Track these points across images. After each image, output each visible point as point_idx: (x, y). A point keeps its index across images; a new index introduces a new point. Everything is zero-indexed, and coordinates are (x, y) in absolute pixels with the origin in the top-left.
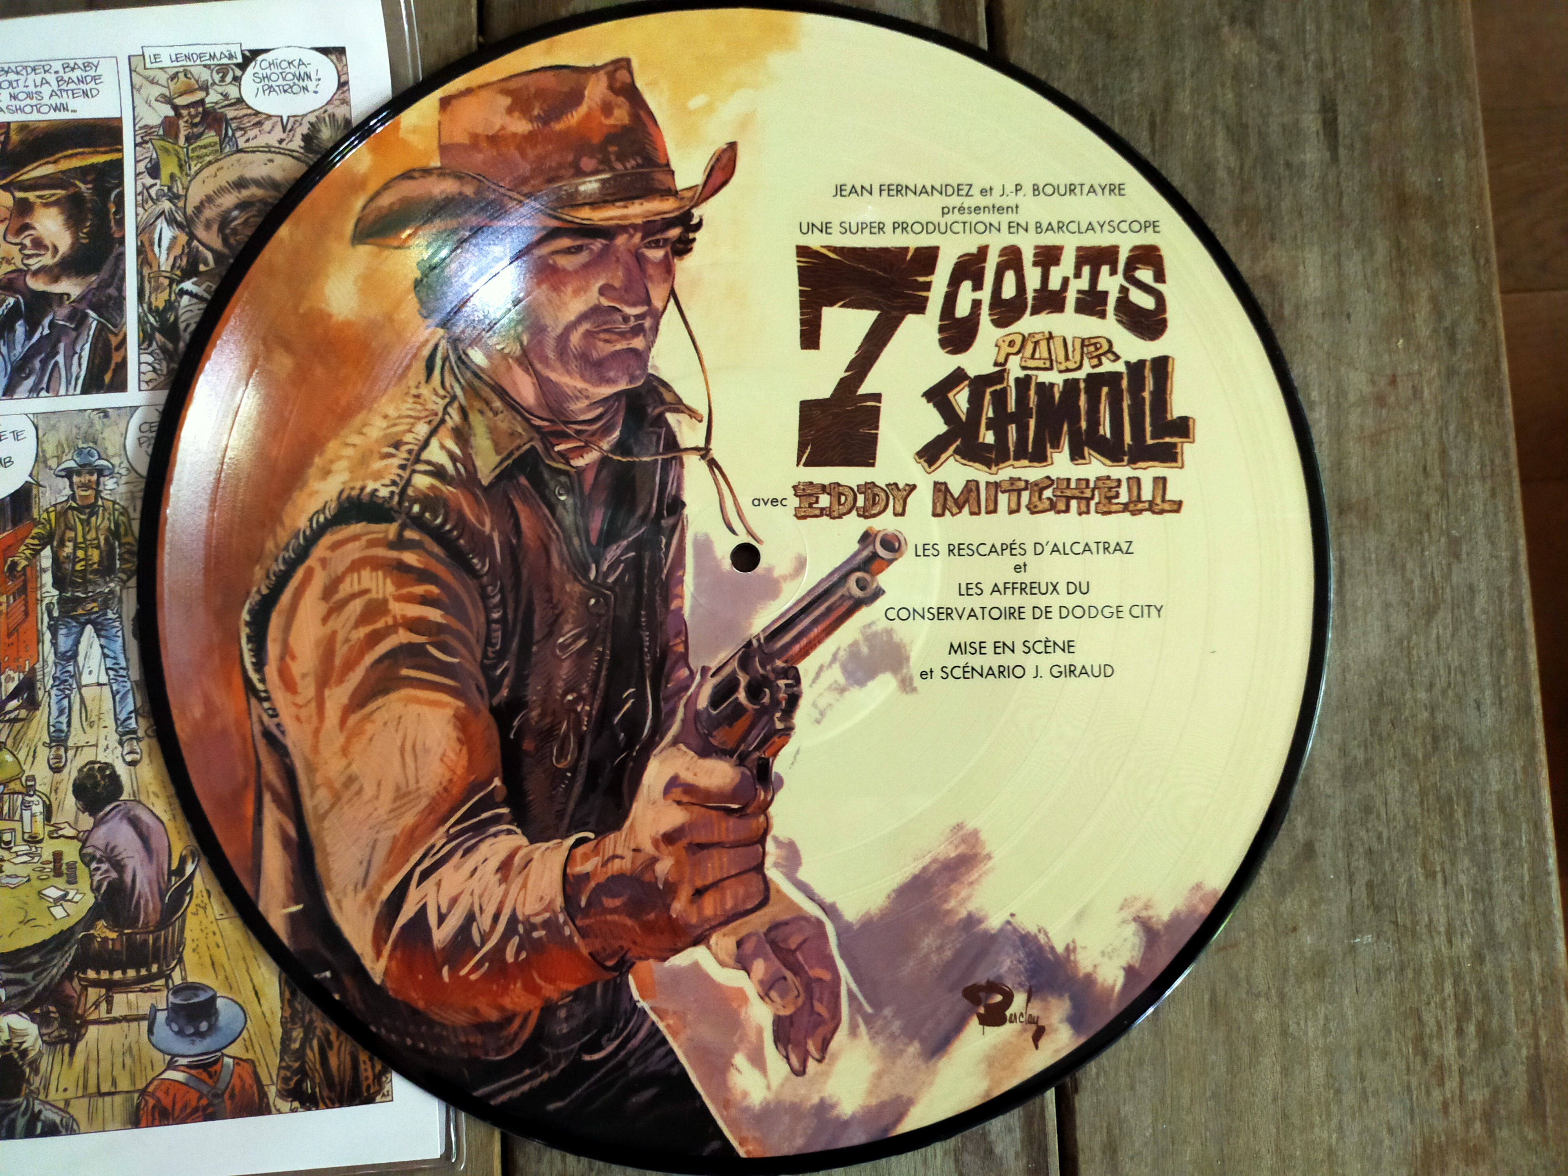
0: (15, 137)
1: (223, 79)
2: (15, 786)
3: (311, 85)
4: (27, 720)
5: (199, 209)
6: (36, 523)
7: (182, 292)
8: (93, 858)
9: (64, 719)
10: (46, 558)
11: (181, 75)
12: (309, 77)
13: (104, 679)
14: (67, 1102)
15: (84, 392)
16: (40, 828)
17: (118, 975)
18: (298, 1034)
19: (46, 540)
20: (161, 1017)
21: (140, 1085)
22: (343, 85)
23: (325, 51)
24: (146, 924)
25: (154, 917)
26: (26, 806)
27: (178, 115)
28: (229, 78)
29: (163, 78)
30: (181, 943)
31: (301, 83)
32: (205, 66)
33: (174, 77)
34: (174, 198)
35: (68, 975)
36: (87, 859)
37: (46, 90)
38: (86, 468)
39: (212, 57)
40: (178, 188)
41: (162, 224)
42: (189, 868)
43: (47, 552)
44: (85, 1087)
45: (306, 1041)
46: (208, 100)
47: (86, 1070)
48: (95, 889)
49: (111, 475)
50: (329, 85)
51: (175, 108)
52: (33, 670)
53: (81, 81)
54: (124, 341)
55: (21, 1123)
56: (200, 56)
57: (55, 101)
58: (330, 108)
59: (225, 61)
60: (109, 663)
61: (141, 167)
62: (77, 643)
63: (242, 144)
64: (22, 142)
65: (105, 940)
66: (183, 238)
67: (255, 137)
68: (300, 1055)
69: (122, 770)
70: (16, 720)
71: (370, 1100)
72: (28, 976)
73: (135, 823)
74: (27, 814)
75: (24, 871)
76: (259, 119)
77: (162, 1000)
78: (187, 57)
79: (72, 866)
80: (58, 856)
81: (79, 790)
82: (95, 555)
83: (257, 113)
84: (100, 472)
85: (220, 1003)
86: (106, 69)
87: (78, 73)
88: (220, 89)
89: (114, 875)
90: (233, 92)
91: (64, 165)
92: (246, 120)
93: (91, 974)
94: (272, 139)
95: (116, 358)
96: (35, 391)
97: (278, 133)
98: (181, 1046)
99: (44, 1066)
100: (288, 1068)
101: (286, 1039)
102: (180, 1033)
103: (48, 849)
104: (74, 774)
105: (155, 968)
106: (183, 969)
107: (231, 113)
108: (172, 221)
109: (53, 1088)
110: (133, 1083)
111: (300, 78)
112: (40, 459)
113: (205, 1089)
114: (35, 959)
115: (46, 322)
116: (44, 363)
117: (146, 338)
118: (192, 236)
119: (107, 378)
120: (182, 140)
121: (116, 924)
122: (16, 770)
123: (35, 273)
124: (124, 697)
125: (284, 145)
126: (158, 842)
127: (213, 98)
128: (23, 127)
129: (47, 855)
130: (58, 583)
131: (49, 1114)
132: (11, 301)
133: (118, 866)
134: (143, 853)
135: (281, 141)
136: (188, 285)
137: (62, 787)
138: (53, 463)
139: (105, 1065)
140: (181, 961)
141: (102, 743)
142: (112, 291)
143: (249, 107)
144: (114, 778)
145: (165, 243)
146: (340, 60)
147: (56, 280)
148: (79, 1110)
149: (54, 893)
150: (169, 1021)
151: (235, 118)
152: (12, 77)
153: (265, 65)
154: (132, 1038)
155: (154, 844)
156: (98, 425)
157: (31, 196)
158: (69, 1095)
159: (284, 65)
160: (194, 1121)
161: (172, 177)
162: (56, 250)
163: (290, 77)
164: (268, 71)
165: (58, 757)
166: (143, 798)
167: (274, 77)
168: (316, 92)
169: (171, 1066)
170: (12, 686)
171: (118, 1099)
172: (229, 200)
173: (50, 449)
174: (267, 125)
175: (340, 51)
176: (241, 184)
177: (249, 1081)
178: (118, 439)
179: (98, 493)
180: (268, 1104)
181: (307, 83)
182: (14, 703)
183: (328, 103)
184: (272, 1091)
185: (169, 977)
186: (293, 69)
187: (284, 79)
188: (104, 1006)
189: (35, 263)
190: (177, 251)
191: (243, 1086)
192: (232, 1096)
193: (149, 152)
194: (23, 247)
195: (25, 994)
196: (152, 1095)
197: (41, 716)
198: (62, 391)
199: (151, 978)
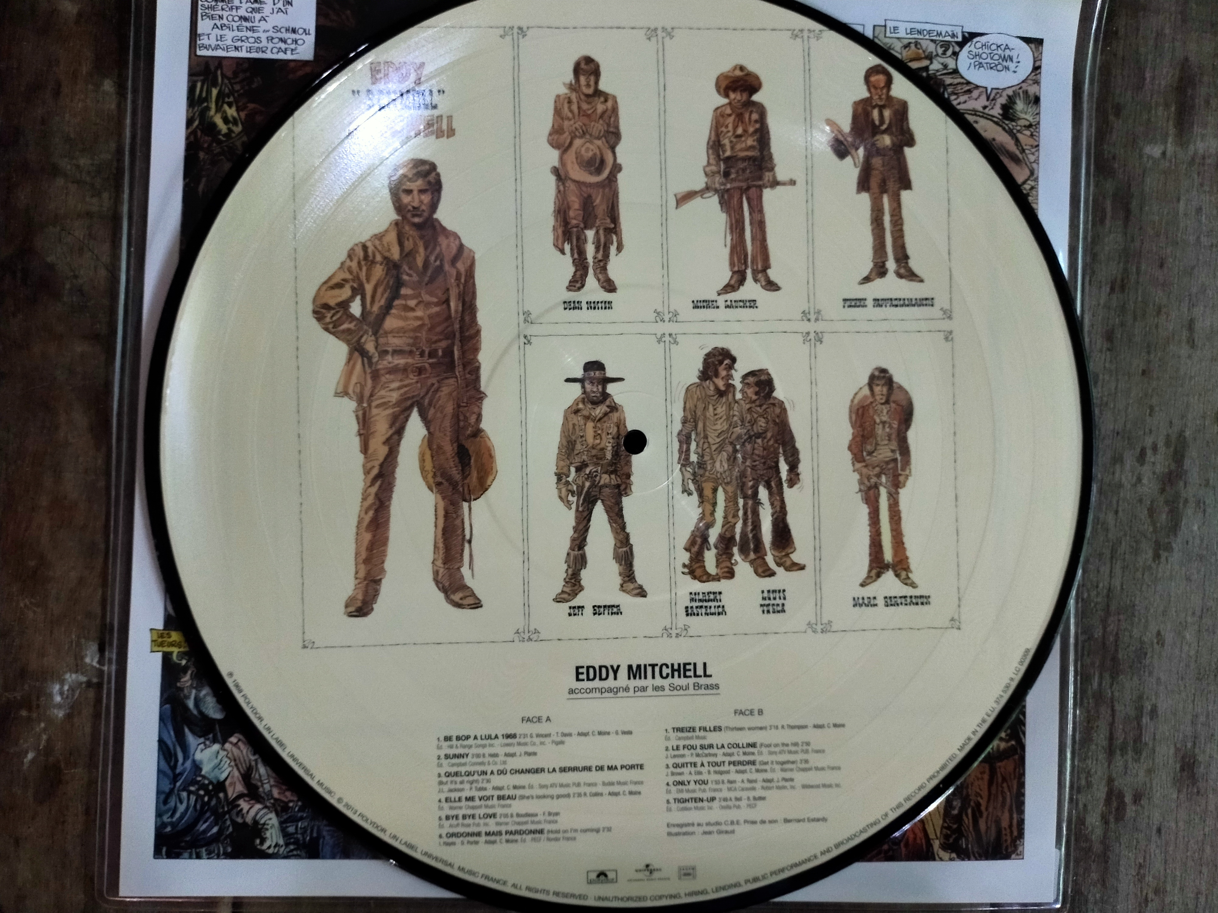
1: (944, 53)
3: (1012, 66)
11: (913, 46)
12: (1011, 60)
18: (957, 803)
22: (1037, 69)
23: (1027, 40)
28: (949, 52)
29: (898, 46)
31: (1005, 63)
32: (932, 41)
33: (907, 46)
39: (939, 34)
45: (963, 809)
46: (932, 67)
50: (1025, 68)
56: (929, 32)
58: (1024, 85)
59: (948, 39)
68: (957, 818)
71: (1007, 857)
76: (970, 88)
78: (919, 32)
83: (968, 83)
88: (941, 60)
90: (951, 64)
92: (959, 87)
94: (979, 104)
97: (983, 101)
100: (948, 828)
101: (948, 806)
107: (948, 80)
111: (1004, 59)
125: (986, 111)
127: (935, 66)
135: (985, 107)
143: (962, 78)
146: (1037, 48)
151: (951, 85)
153: (979, 45)
159: (994, 47)
160: (878, 861)
163: (996, 57)
164: (980, 51)
167: (984, 56)
168: (1015, 72)
174: (975, 93)
175: (1039, 42)
177: (920, 835)
180: (933, 854)
181: (1009, 63)
183: (1023, 82)
186: (1000, 52)
187: (992, 58)
191: (915, 838)
192: (907, 845)
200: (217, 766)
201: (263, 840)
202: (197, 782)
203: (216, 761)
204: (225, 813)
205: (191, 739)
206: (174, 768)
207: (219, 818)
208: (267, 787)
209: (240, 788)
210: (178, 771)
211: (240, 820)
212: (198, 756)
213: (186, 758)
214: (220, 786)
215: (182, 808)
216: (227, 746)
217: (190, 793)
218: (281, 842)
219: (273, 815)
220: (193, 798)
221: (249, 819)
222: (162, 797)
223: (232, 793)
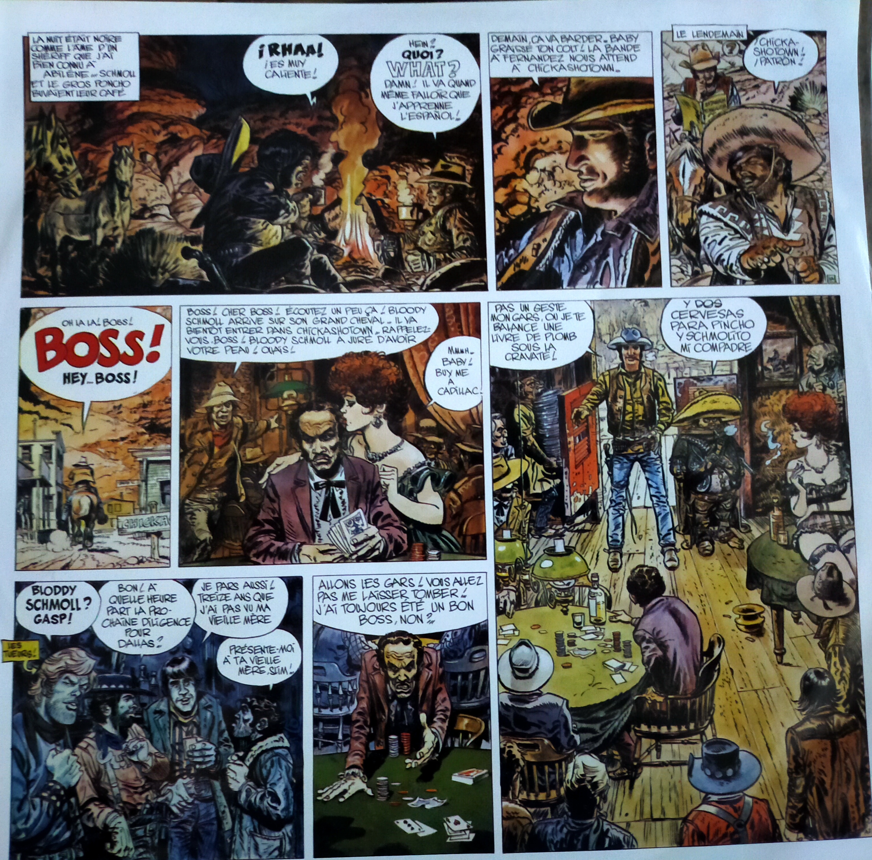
0: (574, 90)
1: (731, 52)
2: (583, 580)
3: (798, 59)
4: (591, 531)
5: (713, 150)
6: (595, 383)
7: (702, 213)
8: (644, 639)
9: (619, 532)
10: (603, 410)
11: (700, 48)
12: (796, 53)
13: (649, 504)
14: (628, 824)
15: (630, 285)
16: (603, 614)
17: (664, 730)
18: (801, 782)
19: (603, 396)
20: (698, 763)
21: (683, 815)
22: (822, 60)
23: (811, 34)
24: (685, 692)
25: (691, 687)
26: (592, 596)
27: (696, 77)
28: (736, 51)
29: (686, 49)
30: (712, 708)
31: (790, 57)
32: (719, 41)
33: (694, 48)
34: (693, 140)
35: (627, 728)
36: (639, 640)
37: (597, 55)
38: (631, 343)
39: (725, 34)
40: (696, 133)
41: (685, 159)
42: (717, 651)
43: (603, 405)
44: (642, 813)
45: (807, 788)
46: (718, 67)
47: (642, 801)
48: (646, 663)
49: (651, 349)
50: (811, 59)
51: (694, 71)
52: (595, 494)
53: (624, 48)
54: (658, 248)
55: (593, 838)
56: (715, 33)
57: (604, 62)
58: (811, 77)
59: (734, 38)
60: (653, 492)
61: (668, 116)
62: (628, 475)
63: (743, 101)
64: (579, 93)
65: (654, 702)
66: (701, 172)
67: (754, 97)
68: (802, 797)
69: (664, 573)
70: (583, 531)
71: (856, 835)
72: (597, 727)
73: (674, 614)
74: (593, 603)
75: (592, 645)
76: (757, 83)
77: (698, 750)
78: (705, 34)
79: (627, 644)
80: (617, 636)
81: (632, 586)
82: (640, 410)
83: (756, 78)
84: (643, 347)
85: (742, 755)
86: (643, 41)
87: (622, 43)
88: (729, 59)
89: (660, 653)
90: (738, 61)
91: (611, 112)
92: (747, 83)
93: (644, 728)
94: (767, 98)
95: (653, 261)
96: (592, 283)
97: (771, 95)
98: (712, 786)
99: (610, 794)
100: (794, 807)
101: (792, 785)
102: (712, 776)
103: (610, 629)
104: (628, 574)
105: (692, 726)
106: (714, 728)
107: (736, 78)
108: (692, 158)
109: (617, 812)
110: (677, 811)
111: (790, 53)
112: (597, 335)
113: (732, 820)
114: (602, 714)
115: (599, 231)
116: (598, 263)
117: (675, 247)
118: (708, 170)
119: (647, 276)
120: (698, 96)
121: (661, 690)
122: (583, 569)
123: (590, 194)
124: (665, 518)
126: (692, 629)
127: (723, 65)
128: (581, 81)
129: (609, 635)
130: (612, 429)
131: (614, 833)
132: (572, 214)
133: (663, 646)
134: (682, 638)
136: (706, 208)
137: (619, 583)
138: (606, 338)
139: (656, 797)
140: (712, 722)
141: (649, 552)
142: (648, 210)
143: (750, 74)
144: (659, 579)
145: (688, 175)
146: (821, 41)
147: (606, 199)
148: (637, 829)
149: (615, 664)
150: (704, 767)
151: (739, 81)
152: (572, 43)
153: (764, 42)
154: (676, 778)
155: (689, 631)
156: (640, 310)
157: (586, 134)
158: (628, 819)
159: (779, 43)
160: (724, 844)
161: (692, 124)
162: (605, 177)
163: (782, 52)
164: (766, 47)
165: (615, 561)
166: (680, 595)
167: (770, 52)
168: (800, 64)
169: (706, 801)
170: (579, 505)
171: (666, 823)
172: (735, 144)
173: (604, 328)
174: (763, 88)
175: (822, 35)
176: (743, 132)
177: (765, 816)
178: (656, 323)
179: (641, 363)
180: (780, 835)
181: (795, 57)
182: (580, 518)
183: (810, 72)
184: (782, 825)
185: (703, 734)
186: (785, 46)
187: (777, 53)
188: (654, 752)
189: (590, 186)
190: (697, 181)
191: (760, 819)
192: (752, 827)
193: (674, 104)
194: (581, 173)
195: (595, 740)
196: (692, 822)
197: (602, 529)
198: (613, 284)
199: (690, 733)
200: (68, 772)
201: (113, 844)
202: (49, 788)
203: (67, 767)
204: (76, 818)
205: (43, 745)
206: (26, 775)
207: (71, 823)
208: (116, 790)
209: (90, 792)
210: (31, 777)
211: (91, 825)
212: (51, 762)
213: (38, 764)
214: (71, 791)
215: (35, 814)
216: (77, 751)
217: (43, 798)
218: (131, 845)
219: (122, 819)
220: (46, 804)
221: (99, 823)
222: (17, 803)
223: (83, 798)
